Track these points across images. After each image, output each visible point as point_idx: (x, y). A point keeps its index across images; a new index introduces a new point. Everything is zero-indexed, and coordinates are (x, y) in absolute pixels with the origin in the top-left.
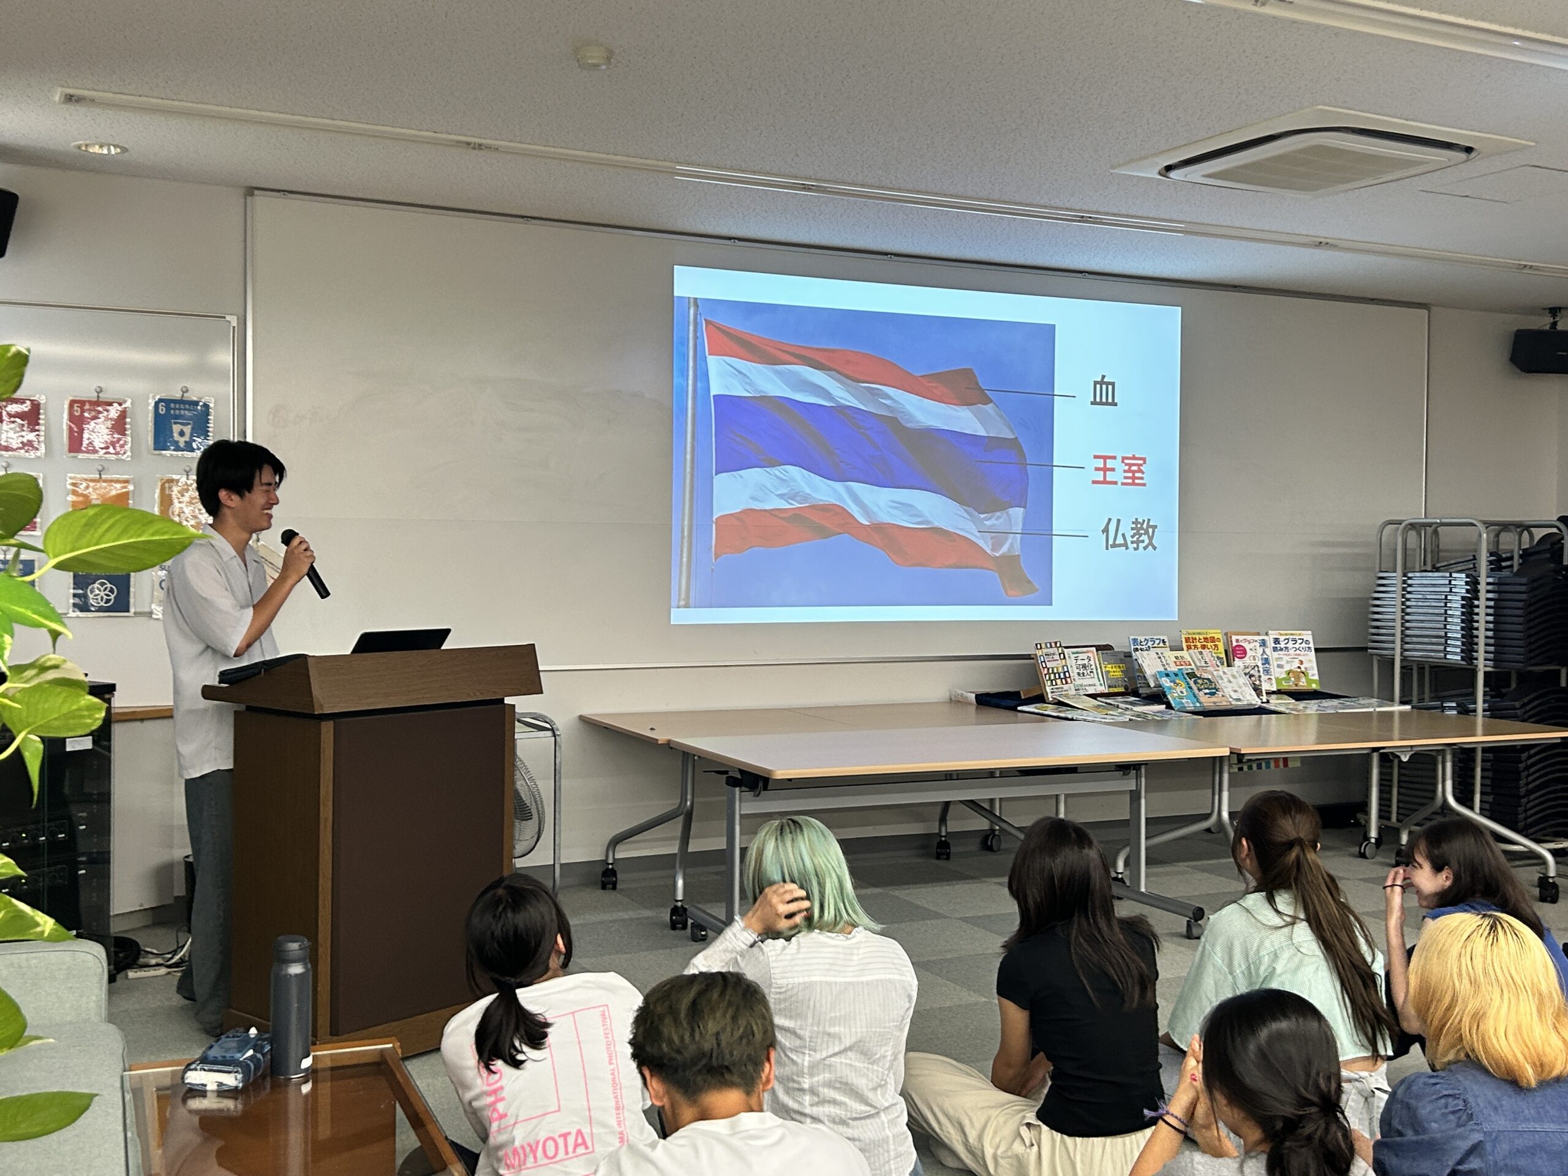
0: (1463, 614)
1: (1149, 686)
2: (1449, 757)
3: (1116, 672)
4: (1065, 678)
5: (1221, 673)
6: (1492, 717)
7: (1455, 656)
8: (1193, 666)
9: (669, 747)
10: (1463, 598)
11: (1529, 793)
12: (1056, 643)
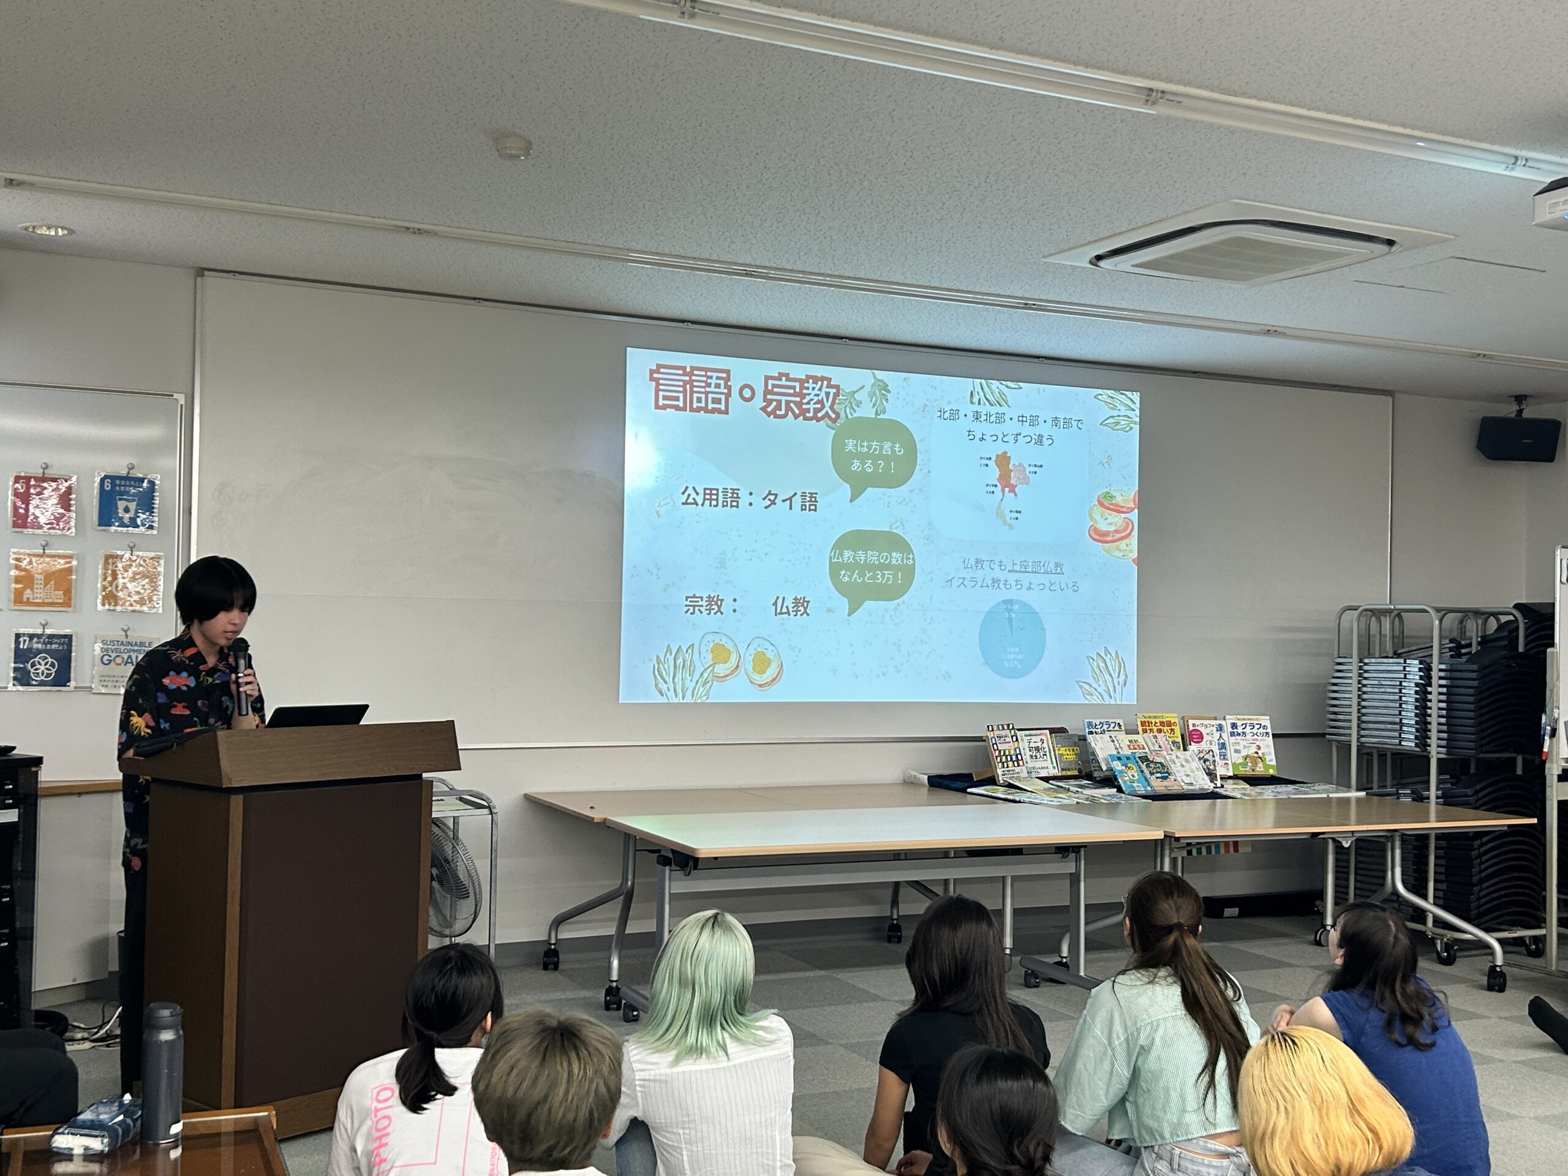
0: (1417, 700)
1: (1101, 769)
2: (1398, 844)
3: (1069, 754)
4: (1017, 760)
5: (1174, 757)
6: (1445, 804)
7: (1409, 743)
8: (1147, 750)
9: (606, 826)
10: (1417, 685)
11: (1482, 881)
12: (1008, 725)
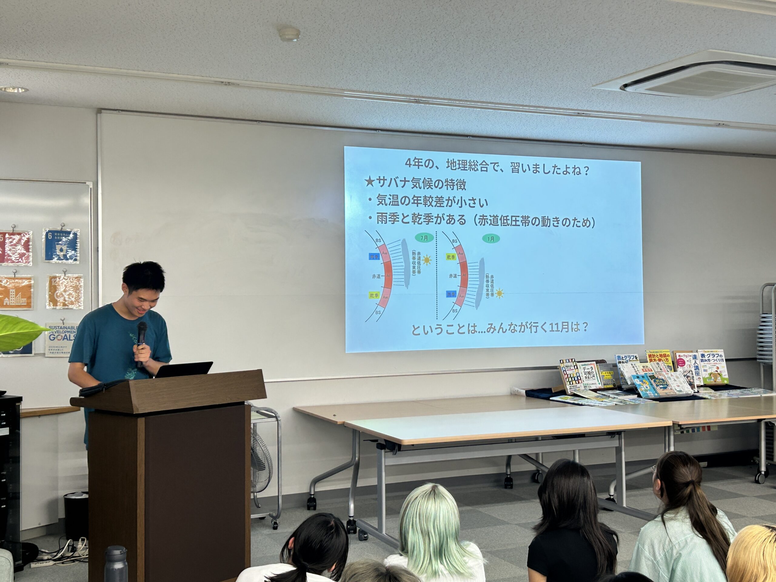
1: (627, 384)
3: (608, 375)
4: (578, 380)
5: (670, 375)
8: (653, 372)
9: (344, 426)
12: (572, 359)
